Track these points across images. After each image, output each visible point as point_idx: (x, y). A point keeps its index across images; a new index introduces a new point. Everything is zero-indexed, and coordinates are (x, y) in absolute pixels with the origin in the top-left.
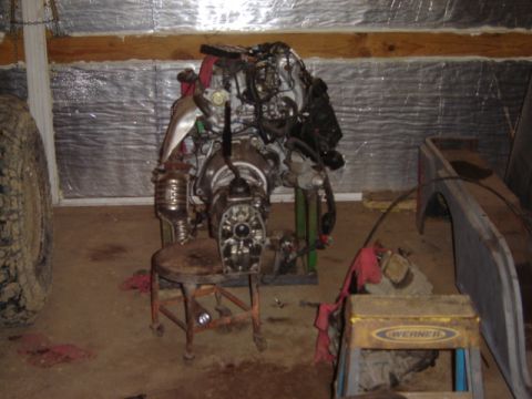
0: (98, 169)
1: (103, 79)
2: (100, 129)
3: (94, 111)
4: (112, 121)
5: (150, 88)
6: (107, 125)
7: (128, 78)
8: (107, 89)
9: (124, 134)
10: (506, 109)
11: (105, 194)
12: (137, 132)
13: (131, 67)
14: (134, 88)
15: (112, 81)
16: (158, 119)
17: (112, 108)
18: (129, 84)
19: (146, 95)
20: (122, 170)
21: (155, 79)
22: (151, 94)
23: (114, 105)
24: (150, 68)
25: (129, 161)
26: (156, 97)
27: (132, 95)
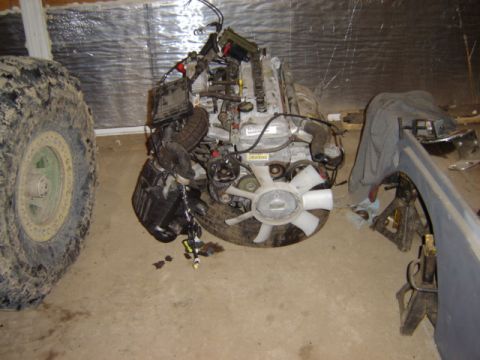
0: (100, 103)
1: (97, 19)
2: (98, 67)
3: (91, 50)
4: (109, 59)
5: (142, 25)
6: (104, 62)
7: (120, 17)
8: (102, 29)
9: (121, 70)
10: (465, 37)
11: (107, 125)
12: (133, 67)
13: (123, 7)
14: (127, 27)
15: (106, 20)
16: (152, 55)
17: (108, 46)
18: (122, 22)
19: (139, 33)
20: (121, 103)
21: (147, 17)
22: (144, 32)
23: (109, 44)
24: (141, 6)
25: (127, 95)
26: (149, 34)
27: (126, 33)
